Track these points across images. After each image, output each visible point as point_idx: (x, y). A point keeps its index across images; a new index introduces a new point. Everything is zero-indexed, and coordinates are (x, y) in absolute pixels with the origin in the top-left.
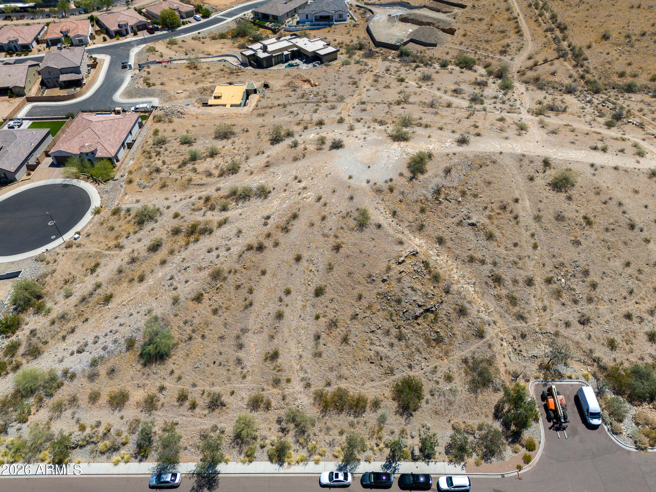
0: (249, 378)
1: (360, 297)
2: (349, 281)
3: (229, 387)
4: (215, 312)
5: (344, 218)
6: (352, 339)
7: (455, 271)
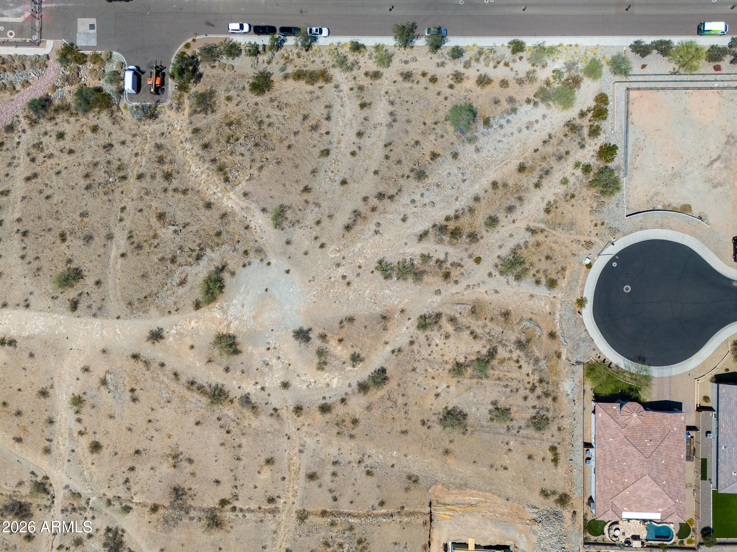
0: (383, 92)
1: (289, 147)
2: (298, 161)
3: (398, 86)
4: (417, 143)
5: (298, 221)
6: (301, 117)
7: (202, 182)
